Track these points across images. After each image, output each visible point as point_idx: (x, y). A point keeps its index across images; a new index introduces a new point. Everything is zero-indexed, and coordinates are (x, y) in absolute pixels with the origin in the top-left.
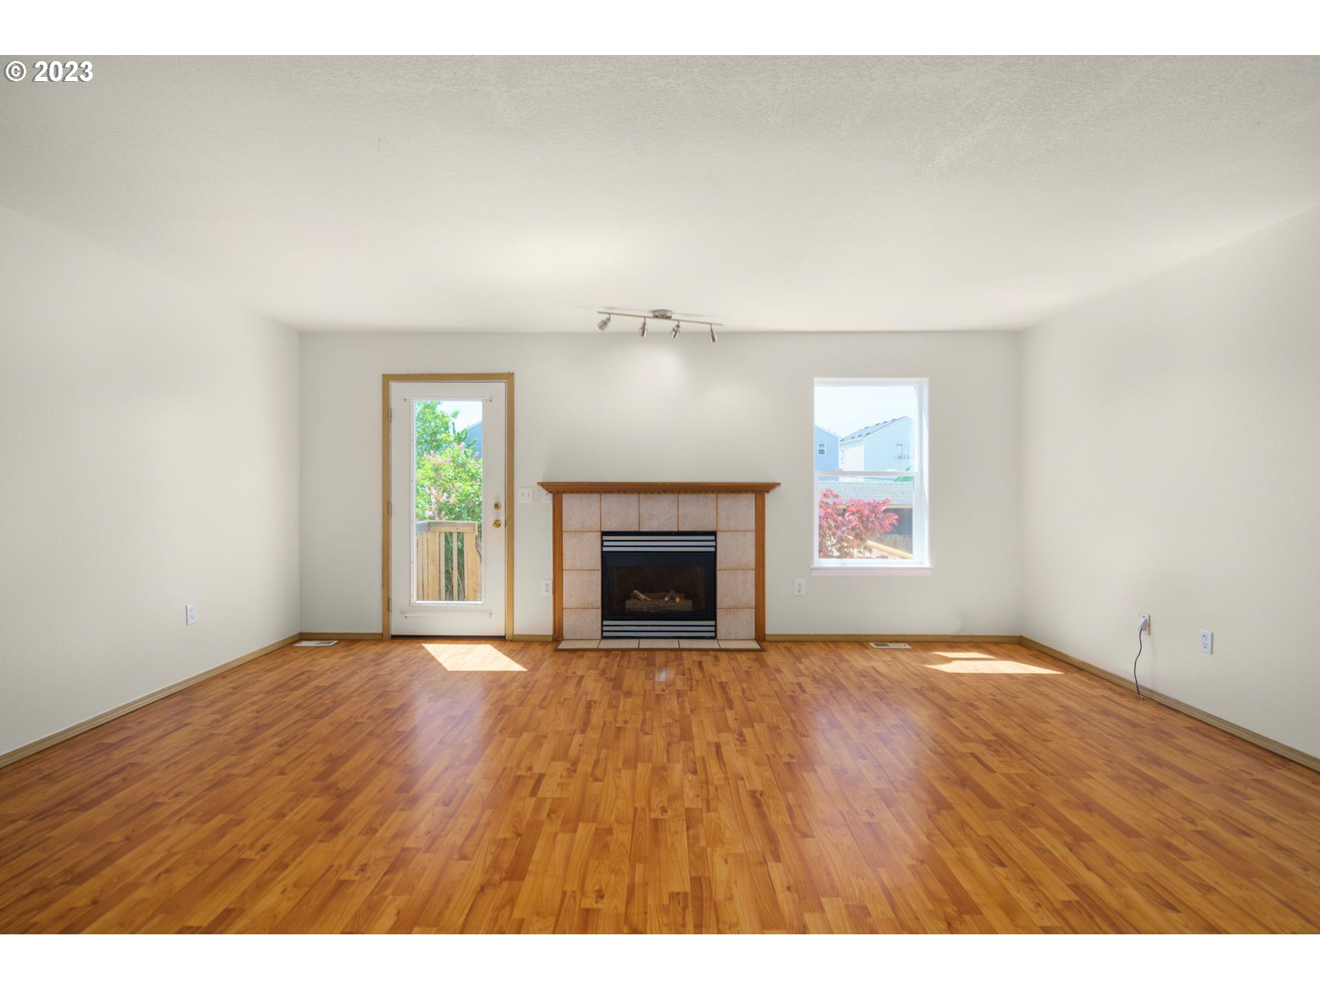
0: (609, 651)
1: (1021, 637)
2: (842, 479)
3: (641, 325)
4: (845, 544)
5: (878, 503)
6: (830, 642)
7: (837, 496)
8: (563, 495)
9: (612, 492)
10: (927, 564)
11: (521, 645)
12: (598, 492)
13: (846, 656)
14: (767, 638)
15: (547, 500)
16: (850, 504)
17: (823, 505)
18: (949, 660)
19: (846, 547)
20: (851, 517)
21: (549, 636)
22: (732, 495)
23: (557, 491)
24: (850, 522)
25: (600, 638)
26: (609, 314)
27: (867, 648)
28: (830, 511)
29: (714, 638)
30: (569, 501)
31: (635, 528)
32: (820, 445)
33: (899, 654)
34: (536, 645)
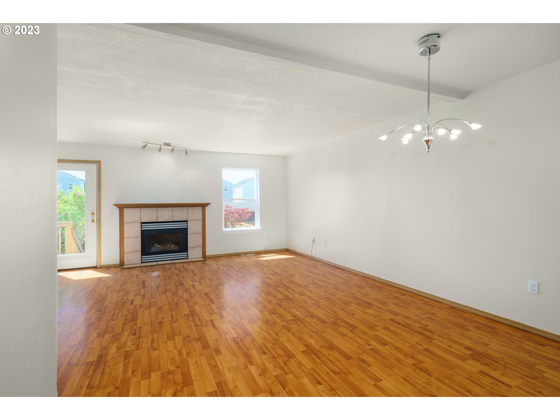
0: (146, 267)
1: (287, 249)
2: (234, 201)
3: (159, 148)
4: (234, 224)
5: (245, 209)
6: (229, 256)
7: (231, 207)
8: (124, 209)
9: (146, 207)
10: (259, 228)
11: (106, 268)
12: (140, 208)
13: (234, 259)
14: (207, 257)
15: (117, 211)
16: (235, 210)
17: (226, 211)
18: (265, 257)
19: (234, 225)
20: (236, 214)
21: (118, 264)
22: (193, 207)
23: (122, 208)
24: (235, 216)
25: (141, 263)
26: (147, 143)
27: (240, 256)
28: (228, 212)
29: (187, 258)
30: (126, 211)
31: (155, 221)
32: (225, 187)
33: (250, 257)
34: (113, 268)
